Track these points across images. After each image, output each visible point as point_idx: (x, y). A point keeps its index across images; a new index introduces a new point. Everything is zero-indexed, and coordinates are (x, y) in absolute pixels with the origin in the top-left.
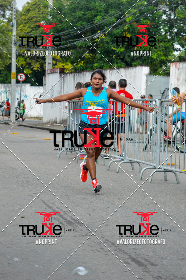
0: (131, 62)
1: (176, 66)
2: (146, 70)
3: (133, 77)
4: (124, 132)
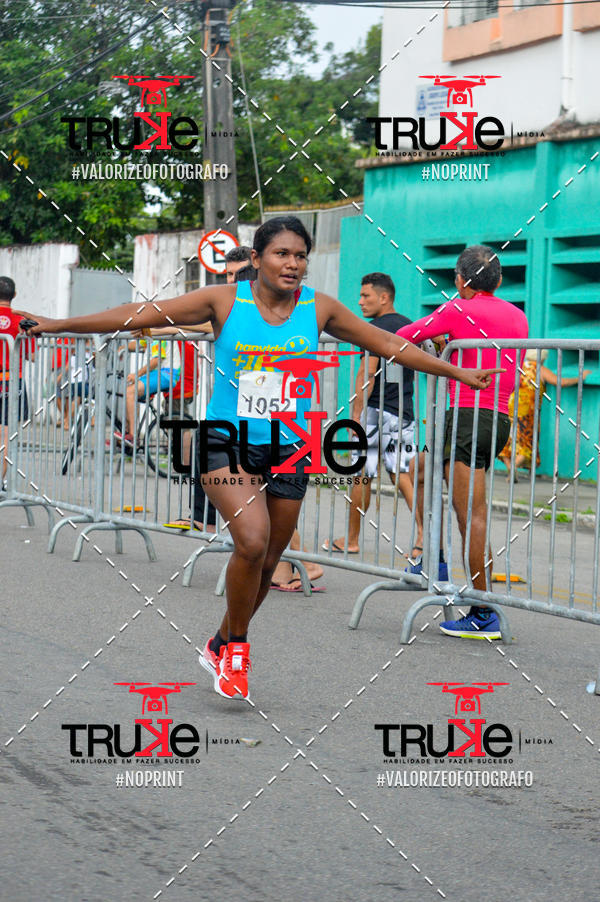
0: (28, 233)
1: (149, 245)
2: (69, 253)
3: (32, 271)
4: (6, 424)
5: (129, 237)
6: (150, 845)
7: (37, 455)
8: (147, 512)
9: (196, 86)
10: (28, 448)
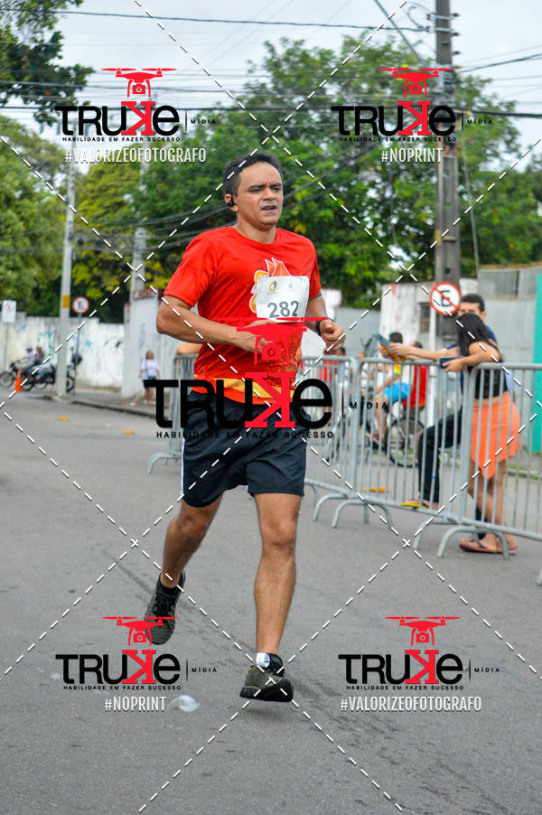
1: (394, 292)
5: (378, 285)
6: (385, 743)
8: (388, 492)
9: (431, 175)
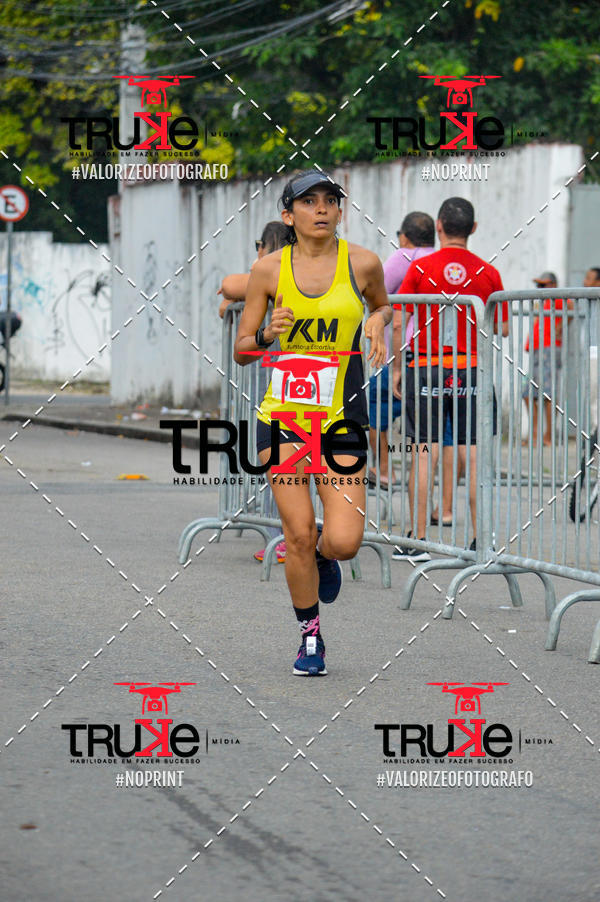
2: (566, 159)
3: (506, 193)
4: (474, 442)
7: (525, 492)
10: (509, 481)
